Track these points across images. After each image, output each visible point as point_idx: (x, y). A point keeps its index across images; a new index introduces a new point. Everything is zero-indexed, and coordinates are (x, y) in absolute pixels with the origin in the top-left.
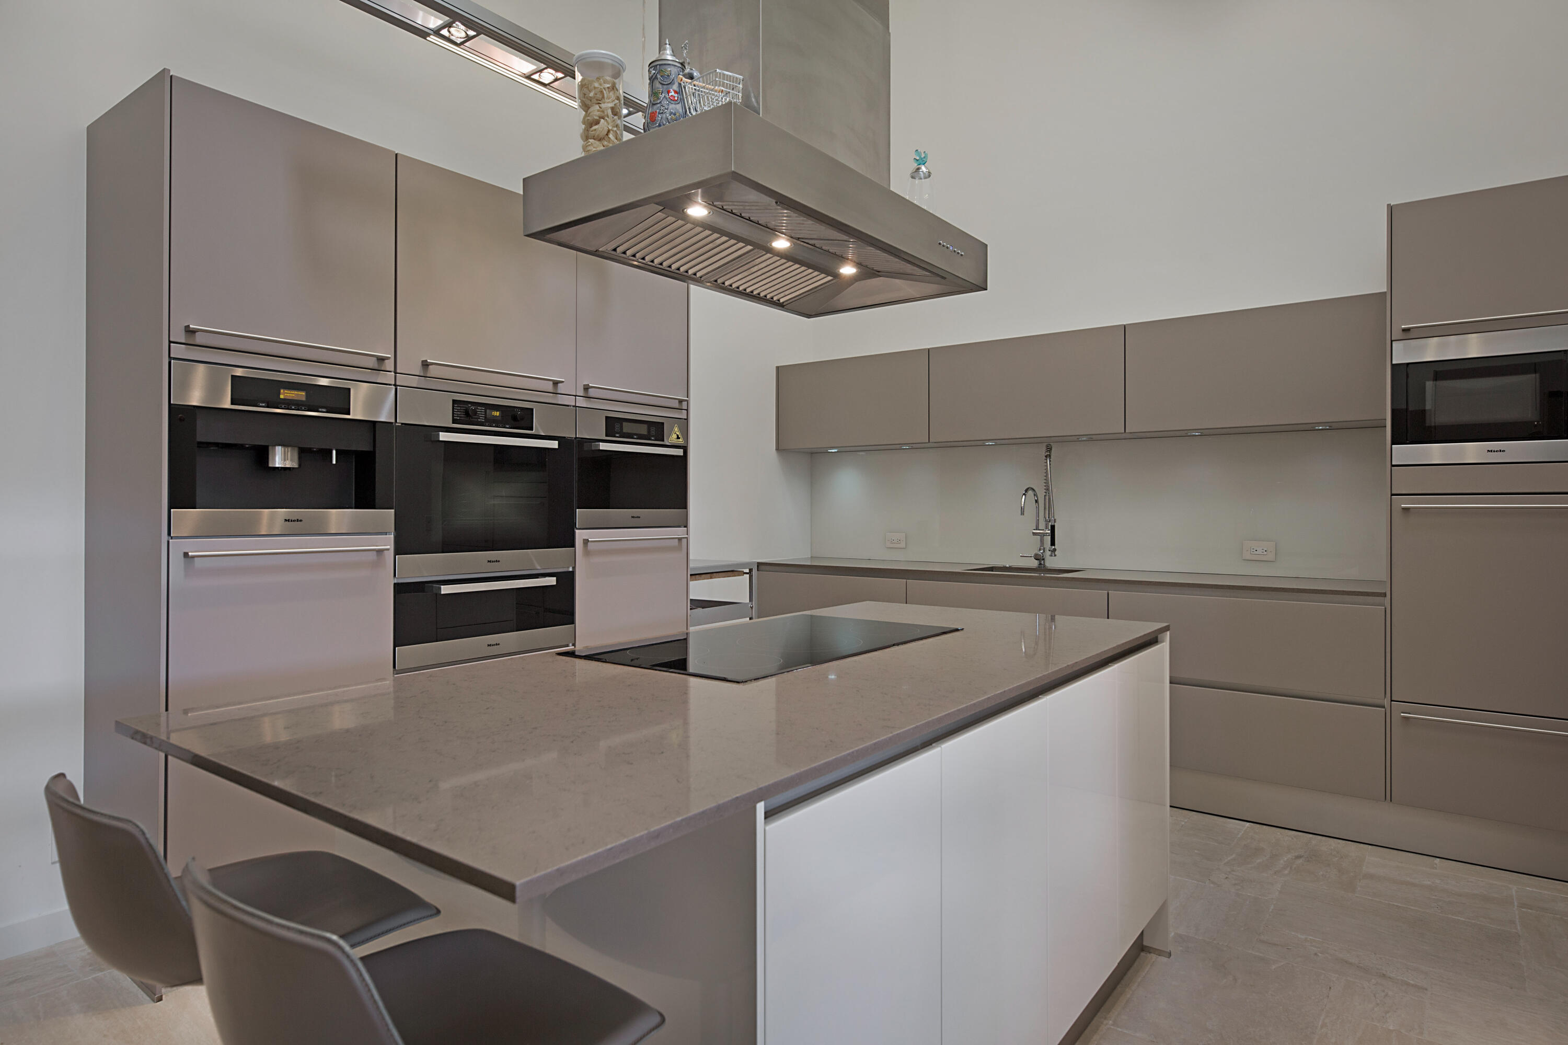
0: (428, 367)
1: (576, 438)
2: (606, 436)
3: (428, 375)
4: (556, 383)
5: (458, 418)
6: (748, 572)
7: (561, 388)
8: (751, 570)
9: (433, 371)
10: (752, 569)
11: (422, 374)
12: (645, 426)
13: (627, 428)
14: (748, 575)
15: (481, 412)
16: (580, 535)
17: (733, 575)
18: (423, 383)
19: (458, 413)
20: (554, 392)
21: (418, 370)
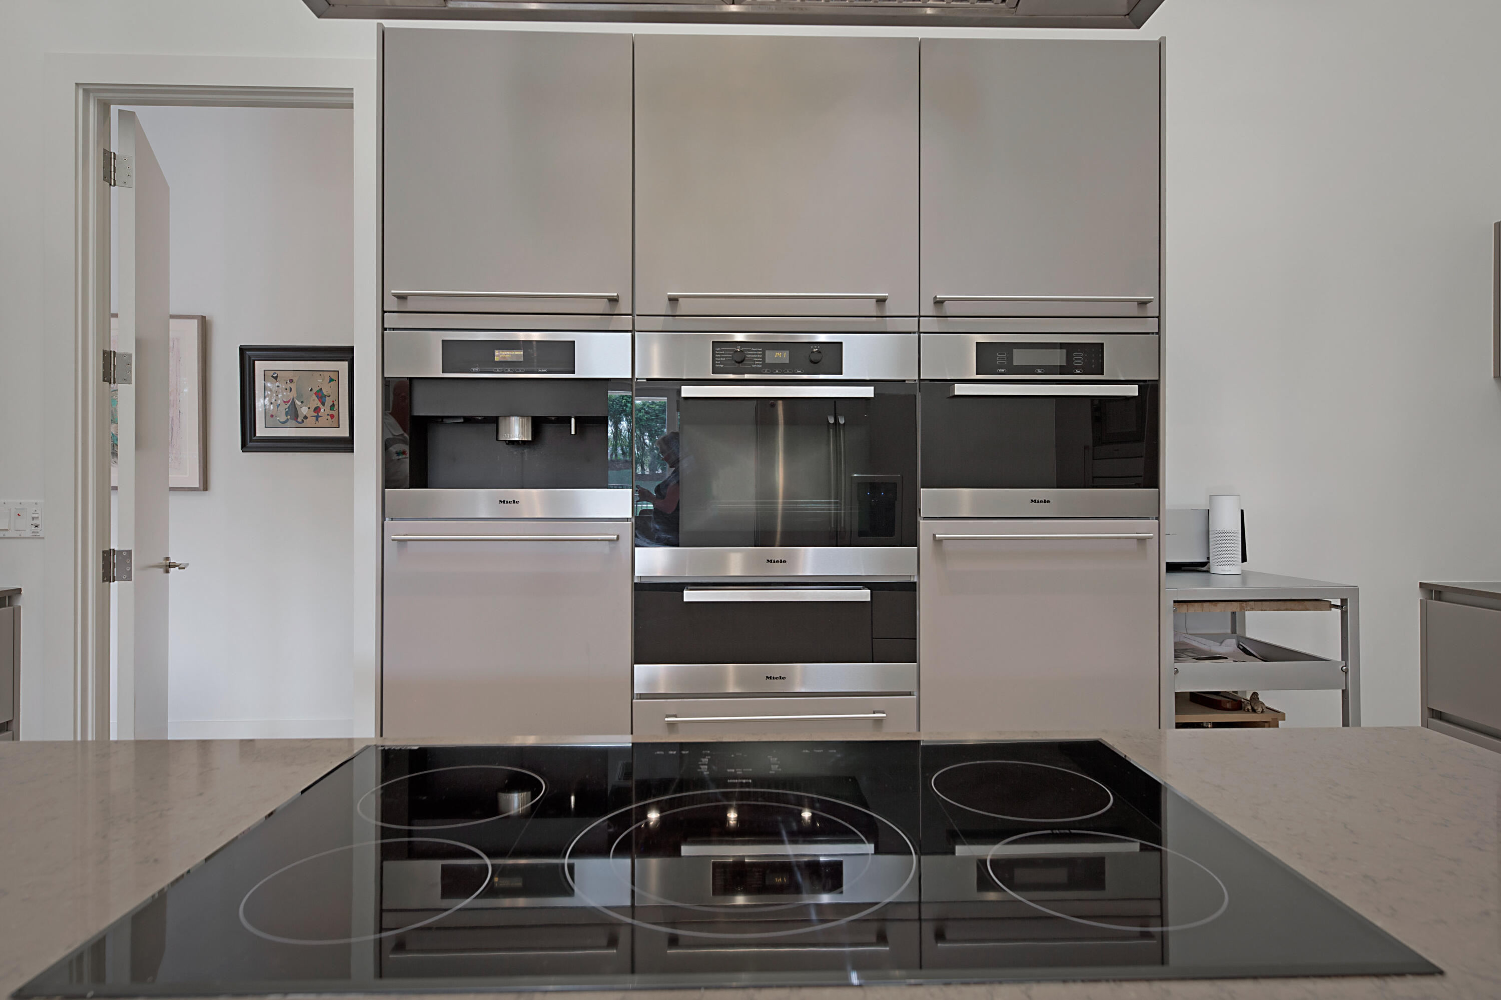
0: (677, 303)
1: (920, 380)
2: (977, 373)
3: (678, 313)
4: (881, 301)
5: (722, 366)
6: (1339, 604)
7: (890, 308)
8: (1344, 601)
9: (684, 307)
10: (1346, 600)
11: (670, 313)
12: (1059, 352)
13: (1020, 358)
14: (1339, 611)
15: (757, 354)
16: (925, 529)
17: (1301, 607)
18: (671, 323)
19: (722, 359)
20: (879, 314)
21: (663, 307)
